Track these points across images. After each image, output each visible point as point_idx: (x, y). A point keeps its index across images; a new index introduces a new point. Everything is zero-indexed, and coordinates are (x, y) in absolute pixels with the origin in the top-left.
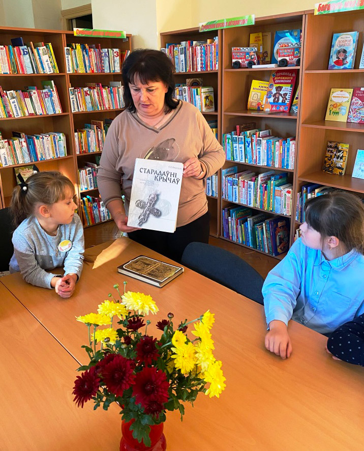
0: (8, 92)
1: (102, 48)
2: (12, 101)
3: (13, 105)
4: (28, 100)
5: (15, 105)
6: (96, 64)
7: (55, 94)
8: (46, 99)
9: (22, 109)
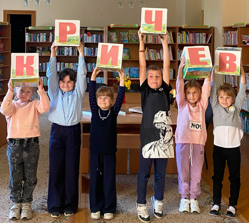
0: (151, 50)
1: (196, 33)
2: (151, 53)
3: (152, 55)
4: (158, 53)
7: (170, 52)
9: (155, 57)
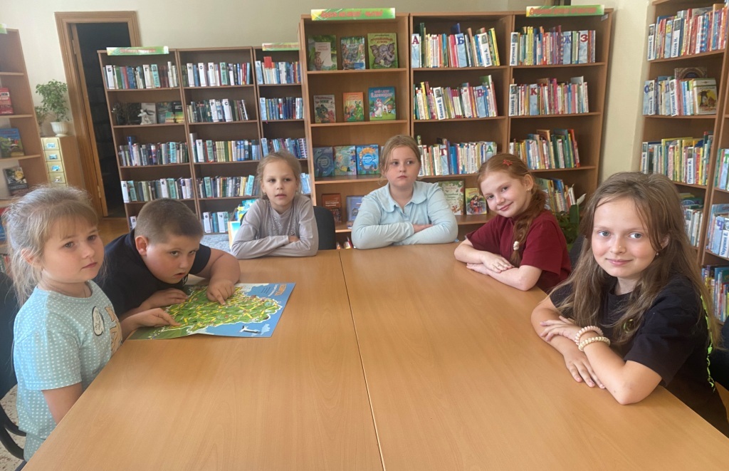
0: (435, 89)
1: (563, 31)
2: (437, 99)
3: (437, 104)
4: (456, 99)
5: (440, 105)
6: (552, 53)
7: (491, 93)
8: (479, 98)
9: (447, 110)
